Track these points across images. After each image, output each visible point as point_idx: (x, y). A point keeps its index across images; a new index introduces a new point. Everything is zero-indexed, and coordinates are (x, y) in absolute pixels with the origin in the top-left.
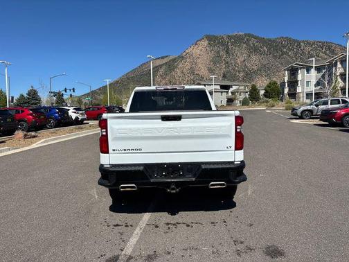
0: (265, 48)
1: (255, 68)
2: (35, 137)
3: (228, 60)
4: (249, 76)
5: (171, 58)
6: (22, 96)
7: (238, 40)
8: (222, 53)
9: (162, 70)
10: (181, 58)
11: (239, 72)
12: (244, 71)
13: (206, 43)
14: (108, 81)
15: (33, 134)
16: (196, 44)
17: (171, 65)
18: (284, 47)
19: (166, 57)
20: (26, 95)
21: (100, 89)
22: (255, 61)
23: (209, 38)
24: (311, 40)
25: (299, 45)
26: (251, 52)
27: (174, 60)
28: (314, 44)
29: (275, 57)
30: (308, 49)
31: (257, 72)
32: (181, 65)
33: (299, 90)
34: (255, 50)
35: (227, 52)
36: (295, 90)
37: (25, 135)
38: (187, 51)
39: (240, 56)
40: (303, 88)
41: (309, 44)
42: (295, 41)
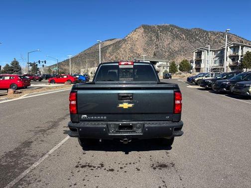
0: (184, 36)
1: (177, 49)
2: (20, 93)
3: (157, 43)
4: (172, 54)
5: (116, 40)
6: (7, 65)
7: (165, 29)
8: (153, 38)
9: (110, 49)
10: (124, 40)
11: (165, 52)
12: (169, 51)
13: (142, 30)
14: (70, 57)
15: (19, 91)
16: (135, 31)
17: (117, 46)
18: (197, 35)
19: (113, 39)
20: (10, 65)
21: (64, 61)
22: (176, 45)
23: (145, 27)
24: (216, 31)
25: (207, 34)
26: (174, 38)
27: (119, 42)
28: (217, 34)
29: (190, 42)
30: (213, 37)
31: (178, 53)
32: (124, 46)
33: (202, 66)
34: (177, 37)
35: (157, 37)
36: (200, 66)
37: (14, 92)
38: (129, 36)
39: (166, 40)
40: (205, 65)
41: (214, 34)
42: (205, 31)
